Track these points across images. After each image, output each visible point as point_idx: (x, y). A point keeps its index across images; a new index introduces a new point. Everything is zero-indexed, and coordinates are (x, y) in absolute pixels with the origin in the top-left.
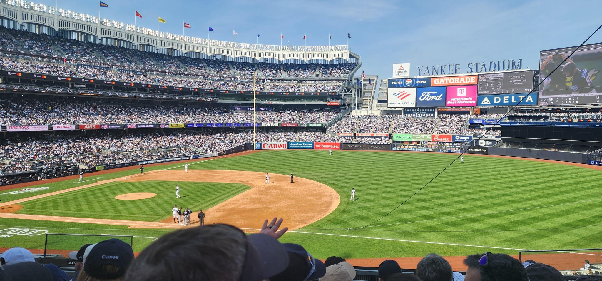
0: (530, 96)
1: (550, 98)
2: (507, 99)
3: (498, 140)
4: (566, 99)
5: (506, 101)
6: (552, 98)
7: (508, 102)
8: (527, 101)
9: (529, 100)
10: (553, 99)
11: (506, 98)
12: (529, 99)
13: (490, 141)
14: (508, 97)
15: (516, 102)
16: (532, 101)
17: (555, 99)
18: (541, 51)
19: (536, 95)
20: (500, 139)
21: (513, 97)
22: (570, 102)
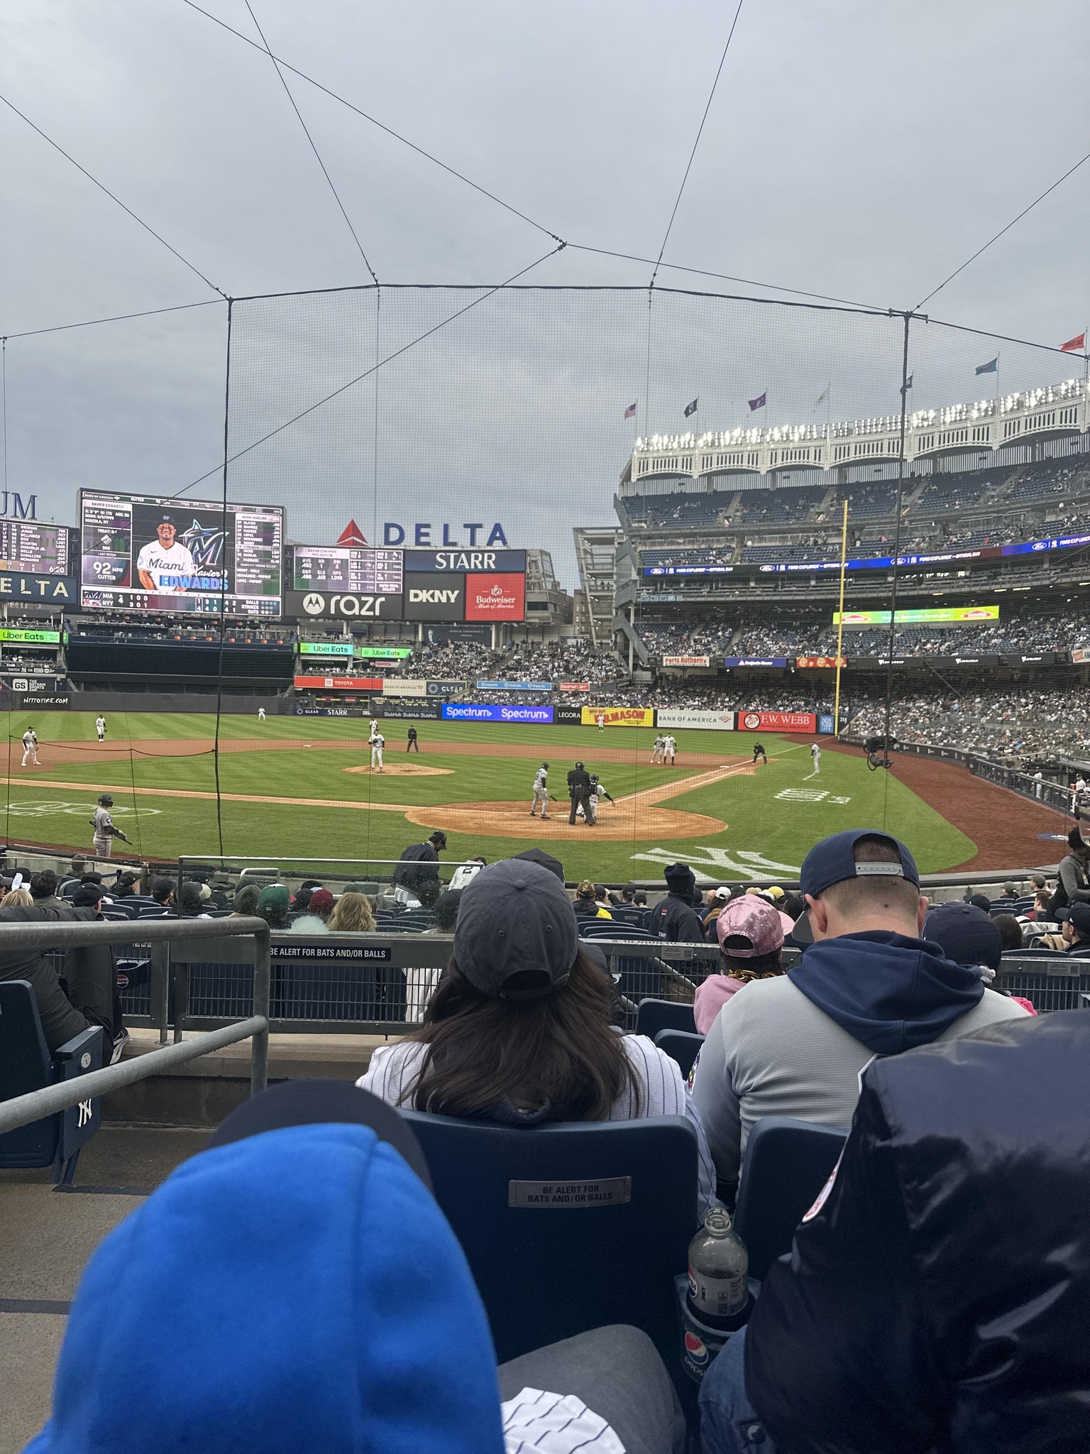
0: (61, 584)
1: (105, 593)
2: (10, 585)
3: (60, 677)
4: (139, 598)
5: (6, 588)
6: (109, 593)
7: (10, 591)
8: (55, 594)
9: (61, 592)
10: (111, 596)
11: (5, 582)
12: (61, 589)
13: (40, 680)
14: (10, 580)
15: (30, 593)
16: (66, 595)
17: (116, 595)
18: (82, 490)
19: (74, 582)
20: (63, 676)
21: (23, 581)
22: (139, 605)
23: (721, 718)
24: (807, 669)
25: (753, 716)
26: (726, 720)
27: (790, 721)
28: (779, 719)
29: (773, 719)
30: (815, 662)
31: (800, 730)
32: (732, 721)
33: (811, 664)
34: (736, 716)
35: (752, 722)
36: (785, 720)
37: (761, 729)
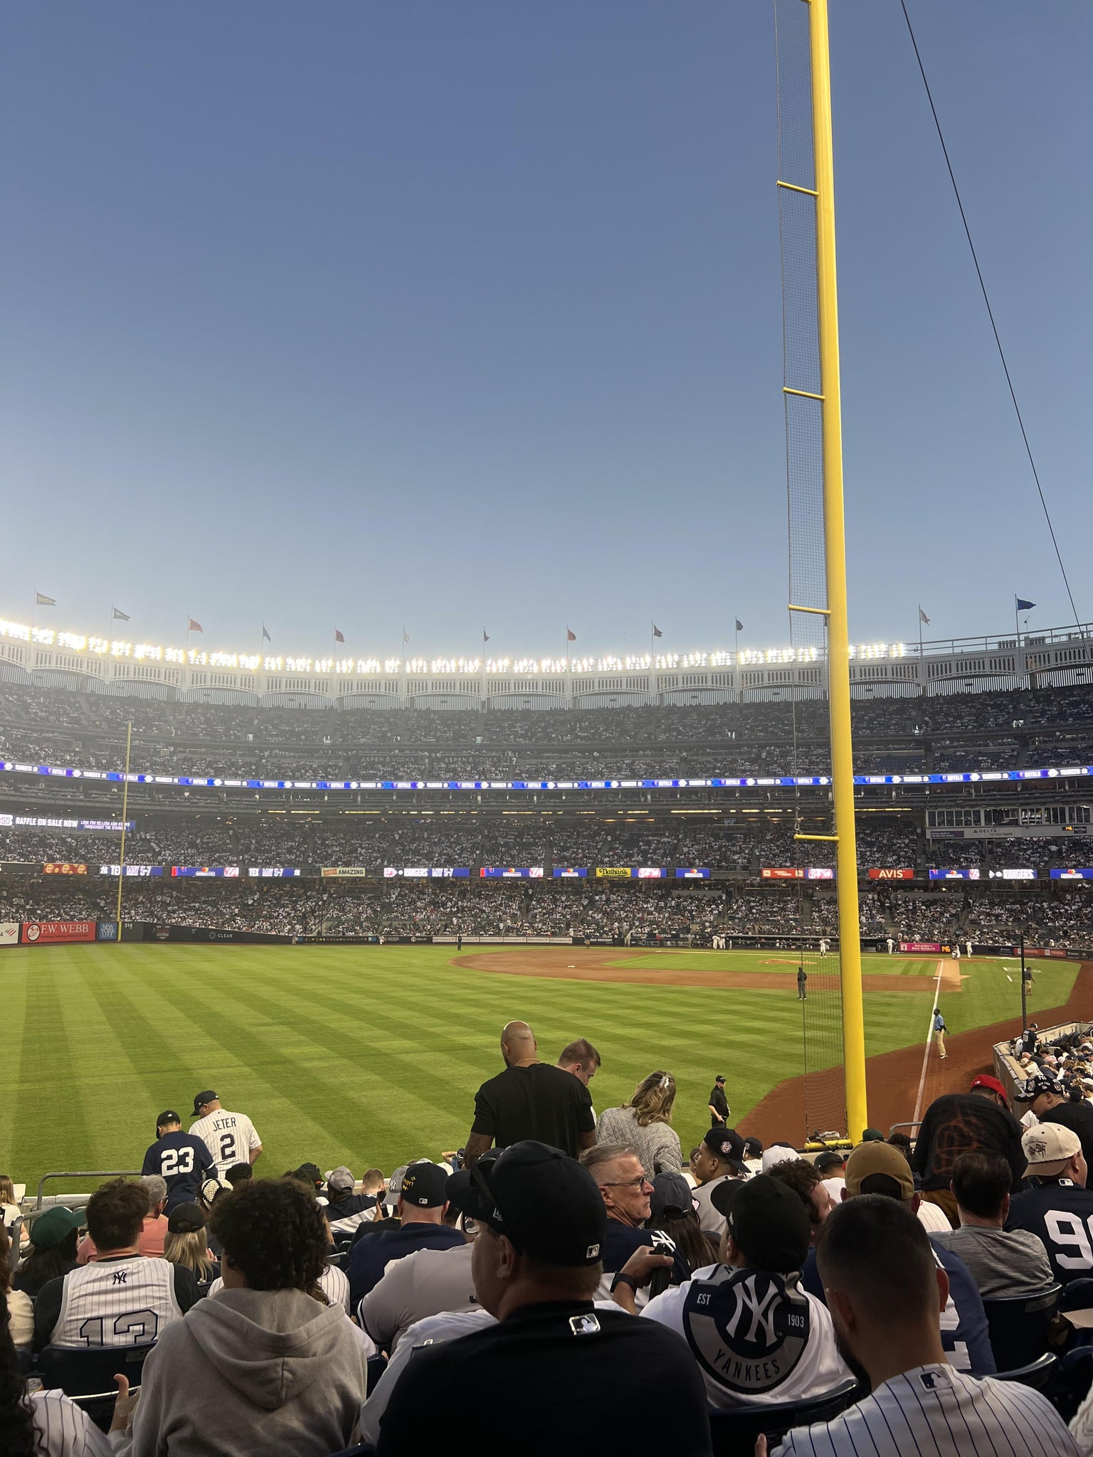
23: (7, 932)
24: (53, 874)
25: (35, 927)
26: (10, 932)
27: (68, 930)
28: (58, 929)
29: (52, 929)
30: (60, 870)
31: (78, 939)
32: (17, 933)
33: (57, 870)
34: (21, 927)
35: (34, 934)
36: (63, 929)
37: (41, 940)
